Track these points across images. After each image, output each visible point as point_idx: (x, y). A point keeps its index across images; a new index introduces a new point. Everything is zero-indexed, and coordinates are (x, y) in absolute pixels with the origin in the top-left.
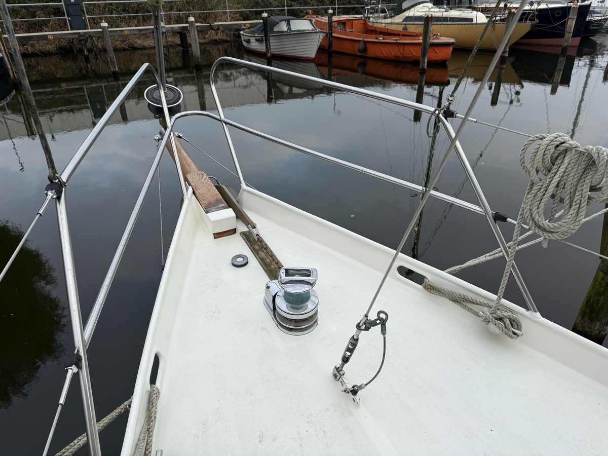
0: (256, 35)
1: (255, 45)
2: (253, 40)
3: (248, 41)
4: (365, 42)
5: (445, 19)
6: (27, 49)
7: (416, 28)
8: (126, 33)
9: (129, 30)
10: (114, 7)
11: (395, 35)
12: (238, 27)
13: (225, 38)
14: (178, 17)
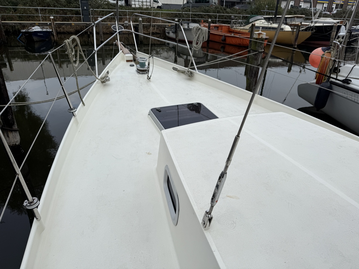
0: (173, 30)
1: (172, 35)
2: (171, 32)
3: (169, 33)
4: (225, 36)
5: (270, 28)
6: (61, 30)
8: (109, 25)
9: (110, 24)
10: (104, 13)
12: (164, 26)
13: (158, 31)
14: (135, 20)
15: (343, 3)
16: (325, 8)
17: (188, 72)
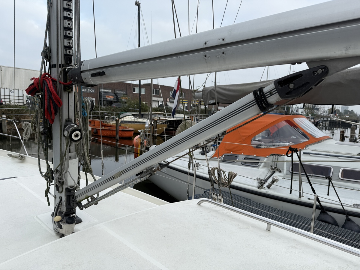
4: (97, 129)
5: (136, 122)
7: (125, 125)
11: (108, 126)
15: (198, 104)
16: (186, 106)
17: (19, 156)
